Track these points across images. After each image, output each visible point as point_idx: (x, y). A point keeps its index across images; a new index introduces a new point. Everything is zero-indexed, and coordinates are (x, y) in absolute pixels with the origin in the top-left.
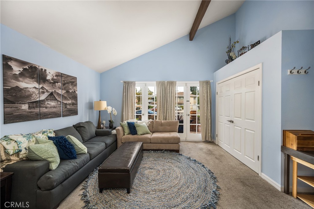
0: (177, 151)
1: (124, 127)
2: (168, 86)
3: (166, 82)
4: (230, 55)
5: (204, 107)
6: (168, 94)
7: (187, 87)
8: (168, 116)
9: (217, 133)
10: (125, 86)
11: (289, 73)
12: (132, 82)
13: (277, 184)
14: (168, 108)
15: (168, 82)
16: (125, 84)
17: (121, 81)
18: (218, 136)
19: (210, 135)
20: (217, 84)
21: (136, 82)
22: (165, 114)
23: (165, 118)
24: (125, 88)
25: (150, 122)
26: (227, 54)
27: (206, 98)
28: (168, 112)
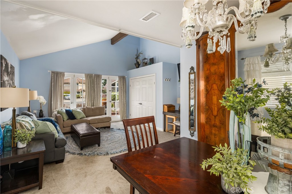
0: (109, 127)
1: (62, 114)
2: (96, 79)
3: (94, 75)
4: (138, 61)
5: (122, 95)
6: (96, 85)
7: (109, 80)
8: (95, 103)
9: (130, 113)
10: (53, 76)
11: (165, 80)
12: (61, 73)
13: (161, 129)
14: (95, 97)
15: (95, 75)
16: (53, 74)
17: (49, 71)
18: (131, 115)
19: (125, 115)
20: (130, 79)
21: (65, 73)
22: (92, 102)
23: (92, 105)
24: (53, 78)
25: (83, 109)
26: (135, 59)
27: (123, 89)
28: (95, 100)
